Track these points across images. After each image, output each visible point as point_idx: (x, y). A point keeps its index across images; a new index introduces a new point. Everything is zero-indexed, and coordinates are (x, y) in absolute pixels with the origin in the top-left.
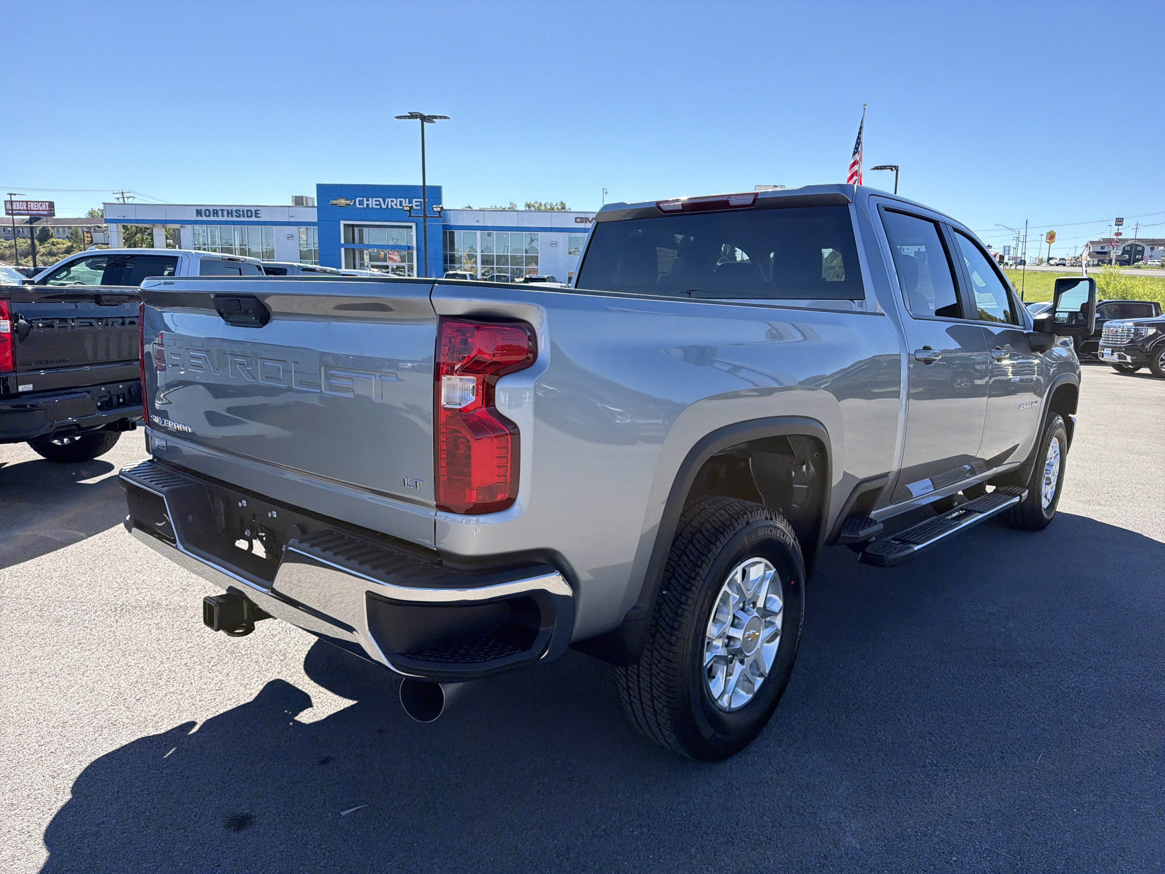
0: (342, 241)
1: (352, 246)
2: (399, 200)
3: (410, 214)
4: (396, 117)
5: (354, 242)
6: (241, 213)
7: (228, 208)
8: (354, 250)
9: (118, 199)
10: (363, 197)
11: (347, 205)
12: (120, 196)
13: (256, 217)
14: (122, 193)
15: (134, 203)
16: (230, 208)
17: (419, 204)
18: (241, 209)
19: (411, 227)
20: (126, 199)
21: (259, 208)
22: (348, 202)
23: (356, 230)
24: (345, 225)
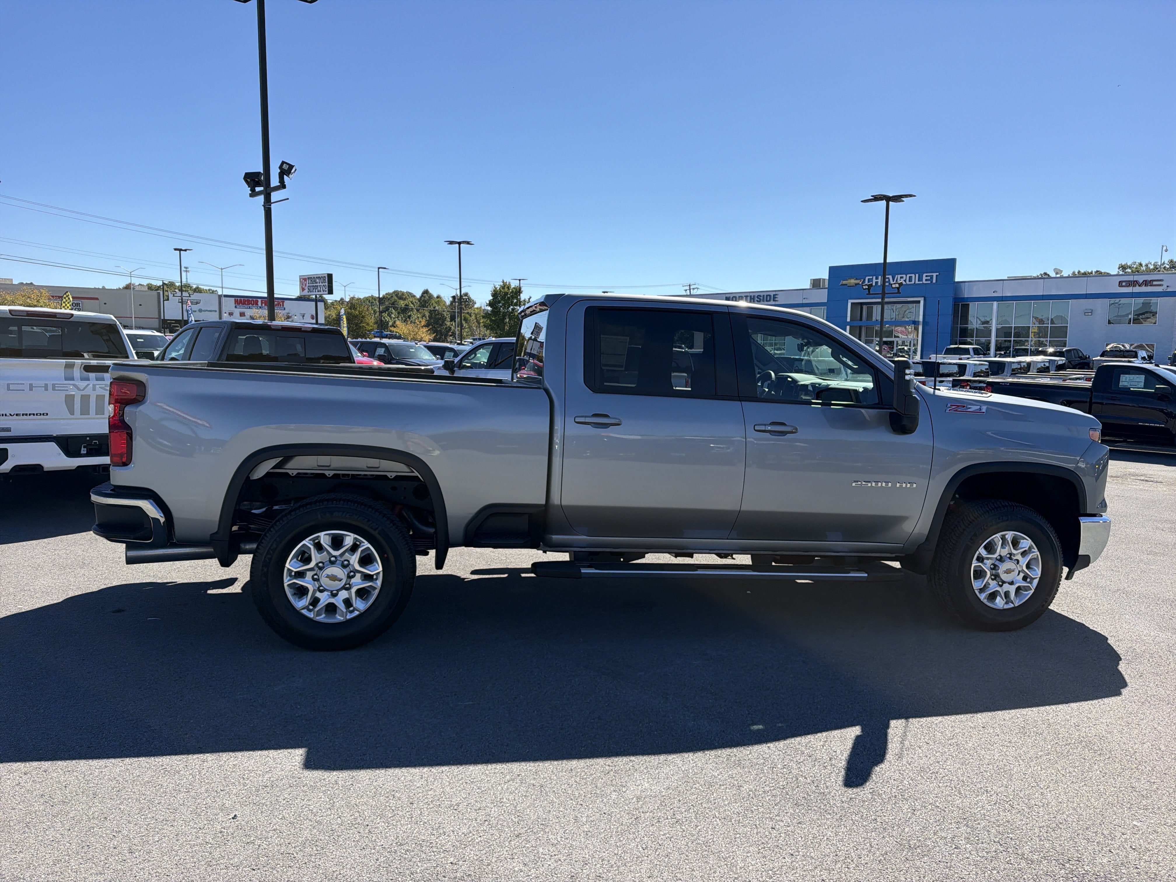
0: (849, 320)
1: (859, 323)
2: (908, 276)
3: (869, 292)
4: (862, 201)
5: (861, 319)
6: (762, 298)
7: (751, 294)
8: (860, 328)
9: (686, 290)
10: (873, 276)
11: (856, 284)
12: (688, 288)
13: (774, 300)
14: (690, 285)
15: (697, 293)
16: (752, 294)
17: (929, 278)
18: (762, 294)
19: (919, 302)
20: (692, 290)
21: (777, 293)
22: (857, 281)
23: (865, 307)
24: (852, 303)
